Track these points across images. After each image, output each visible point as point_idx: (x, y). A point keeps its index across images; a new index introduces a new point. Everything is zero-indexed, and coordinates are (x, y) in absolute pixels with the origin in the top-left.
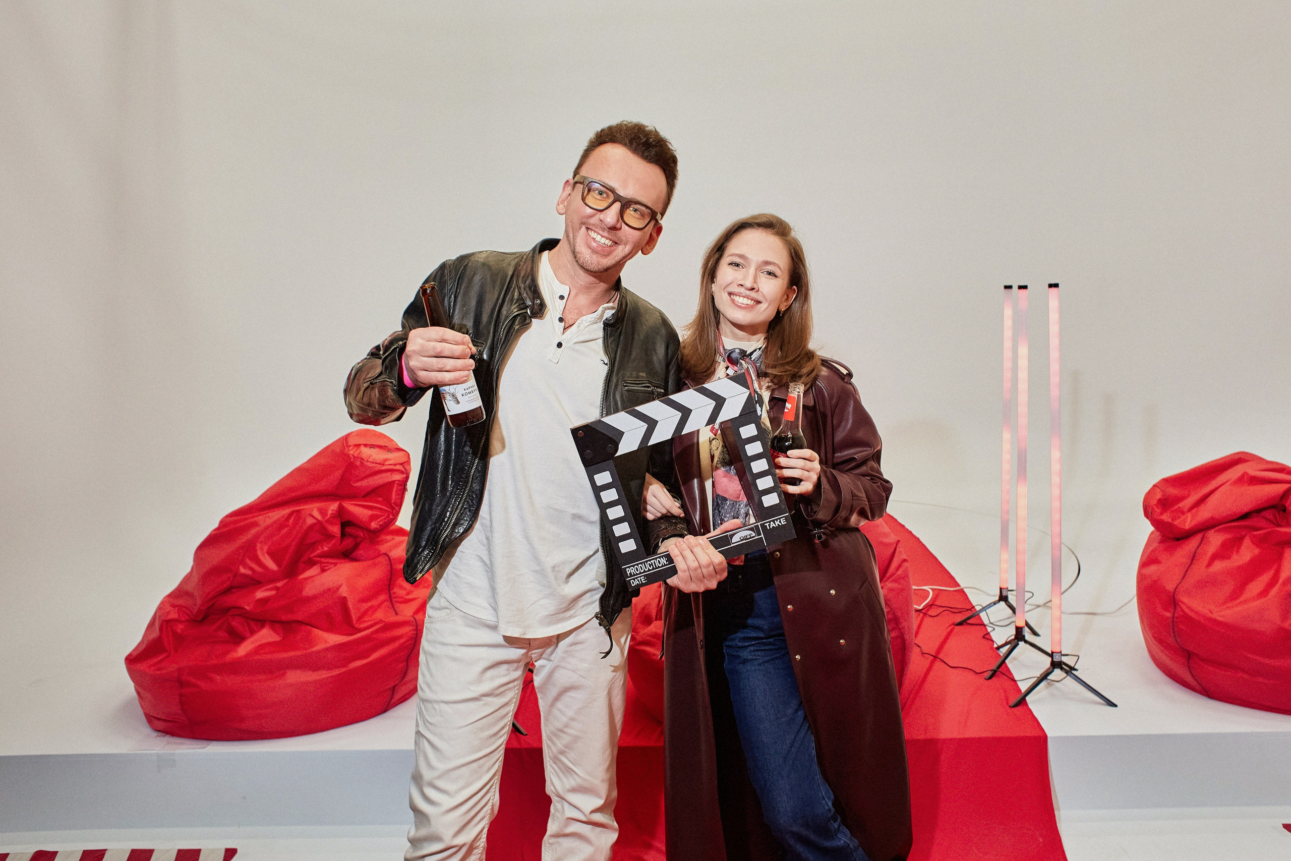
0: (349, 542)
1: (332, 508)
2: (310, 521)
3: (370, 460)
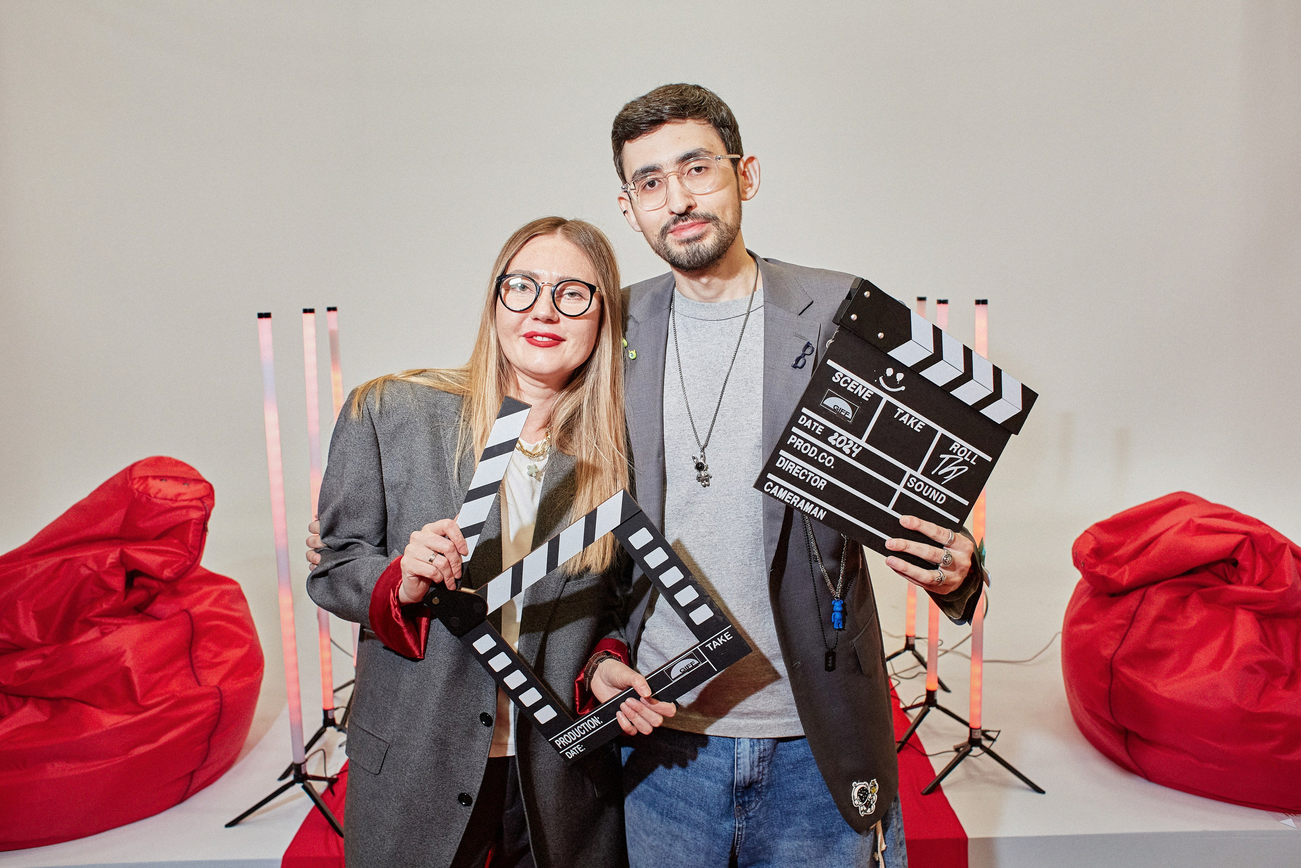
0: (137, 596)
1: (112, 555)
2: (84, 571)
3: (159, 495)
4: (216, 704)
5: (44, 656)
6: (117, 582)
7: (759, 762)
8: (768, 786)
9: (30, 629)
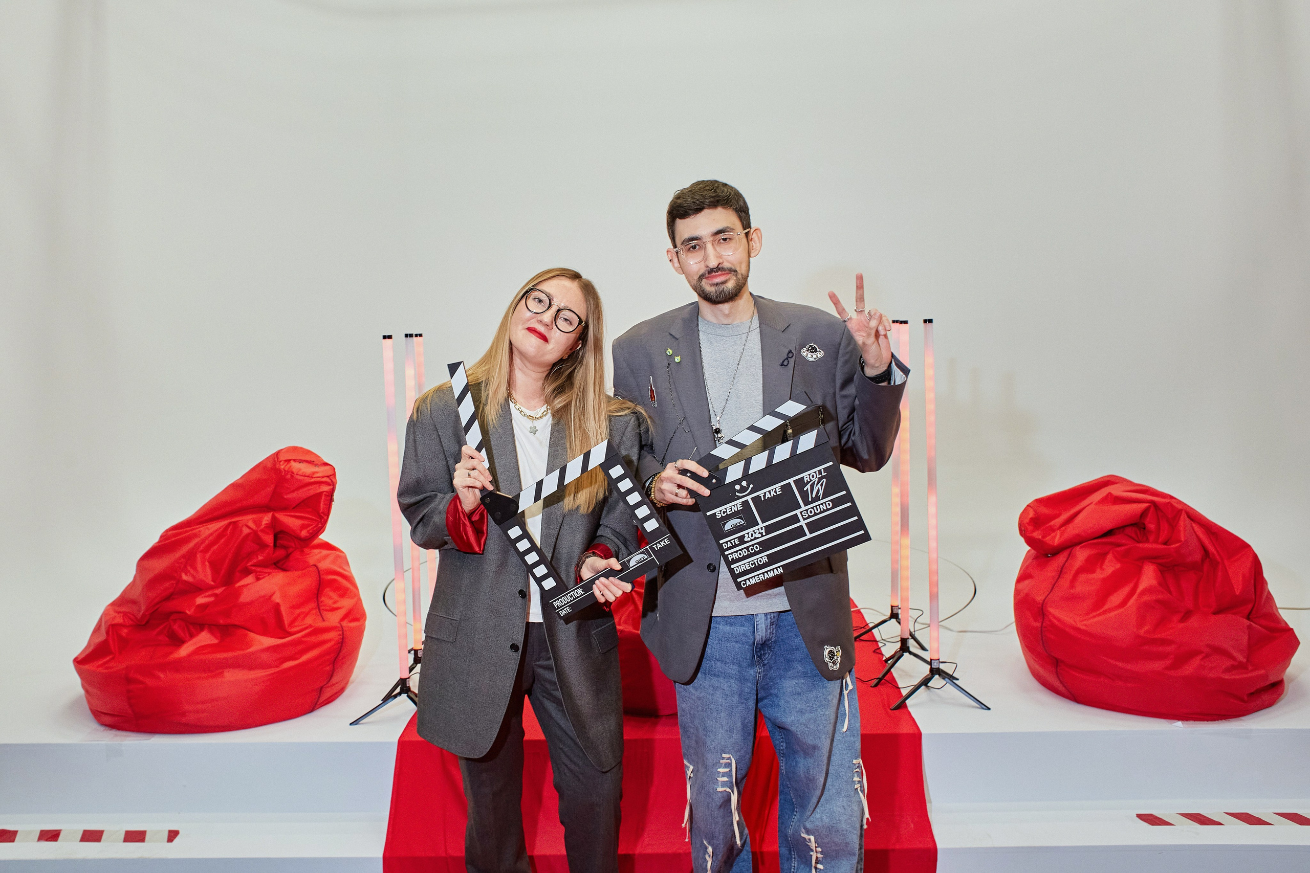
0: (280, 553)
1: (266, 518)
2: (246, 531)
3: (300, 473)
4: (340, 635)
5: (215, 595)
6: (269, 539)
7: (770, 627)
8: (775, 642)
9: (204, 573)
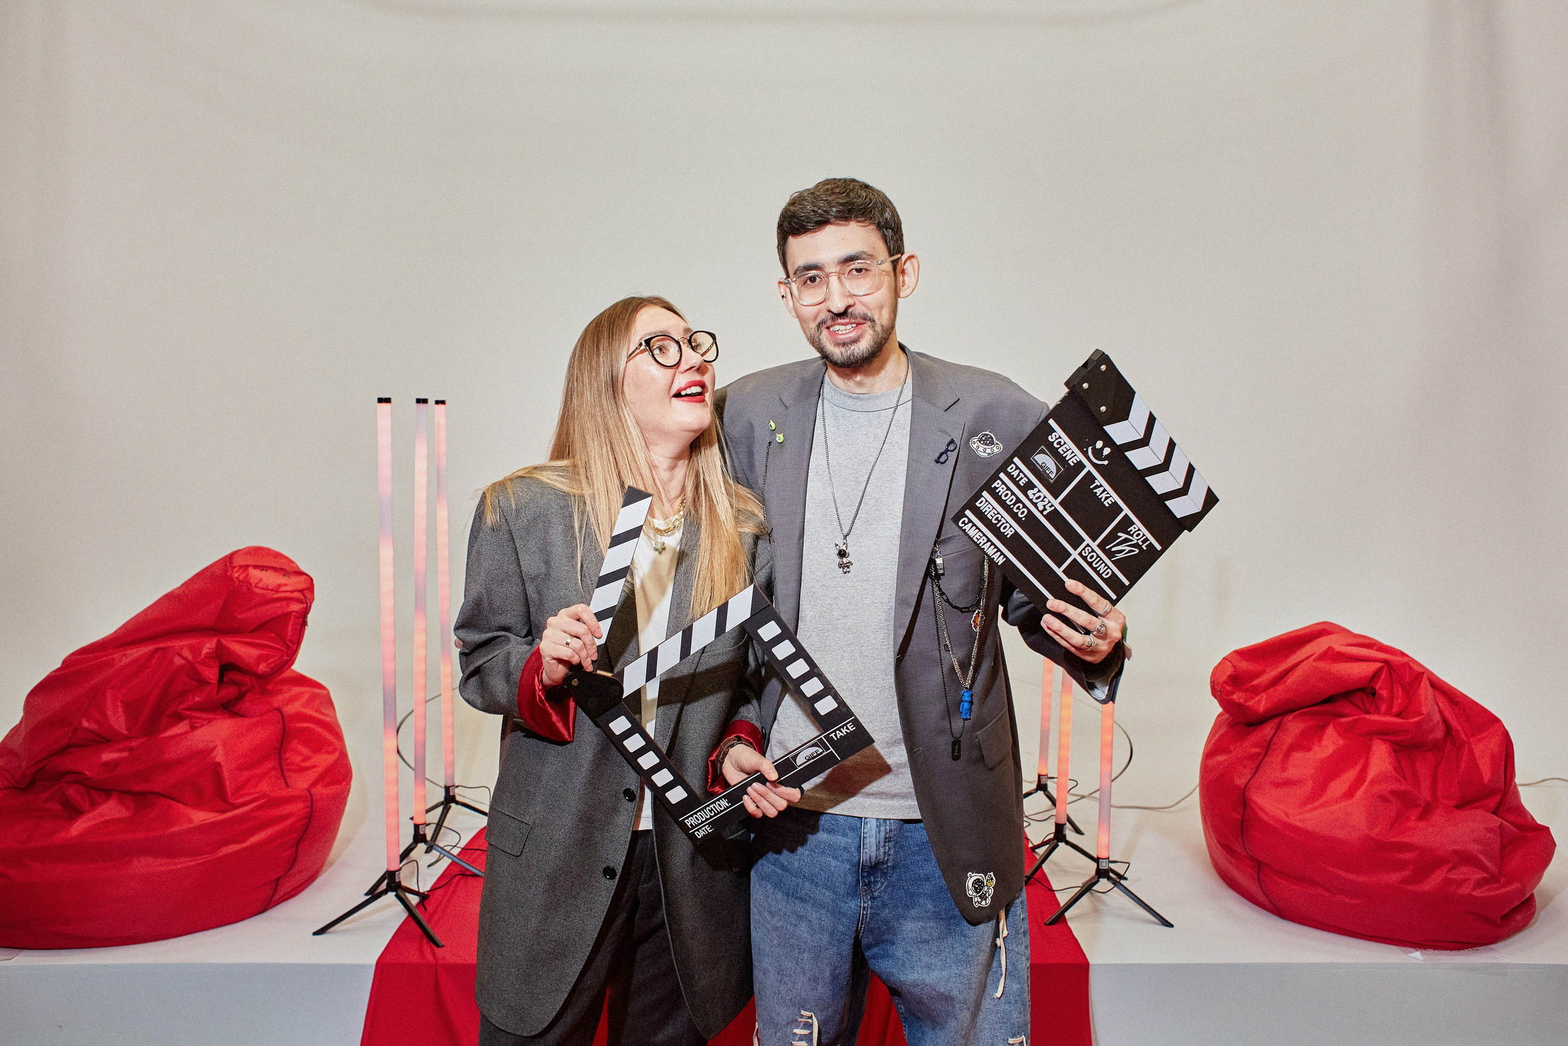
0: (229, 692)
1: (208, 645)
2: (178, 661)
3: (260, 585)
4: (306, 807)
5: (131, 750)
6: (211, 674)
7: (885, 842)
8: (894, 867)
9: (118, 721)
